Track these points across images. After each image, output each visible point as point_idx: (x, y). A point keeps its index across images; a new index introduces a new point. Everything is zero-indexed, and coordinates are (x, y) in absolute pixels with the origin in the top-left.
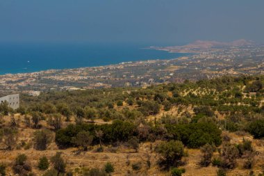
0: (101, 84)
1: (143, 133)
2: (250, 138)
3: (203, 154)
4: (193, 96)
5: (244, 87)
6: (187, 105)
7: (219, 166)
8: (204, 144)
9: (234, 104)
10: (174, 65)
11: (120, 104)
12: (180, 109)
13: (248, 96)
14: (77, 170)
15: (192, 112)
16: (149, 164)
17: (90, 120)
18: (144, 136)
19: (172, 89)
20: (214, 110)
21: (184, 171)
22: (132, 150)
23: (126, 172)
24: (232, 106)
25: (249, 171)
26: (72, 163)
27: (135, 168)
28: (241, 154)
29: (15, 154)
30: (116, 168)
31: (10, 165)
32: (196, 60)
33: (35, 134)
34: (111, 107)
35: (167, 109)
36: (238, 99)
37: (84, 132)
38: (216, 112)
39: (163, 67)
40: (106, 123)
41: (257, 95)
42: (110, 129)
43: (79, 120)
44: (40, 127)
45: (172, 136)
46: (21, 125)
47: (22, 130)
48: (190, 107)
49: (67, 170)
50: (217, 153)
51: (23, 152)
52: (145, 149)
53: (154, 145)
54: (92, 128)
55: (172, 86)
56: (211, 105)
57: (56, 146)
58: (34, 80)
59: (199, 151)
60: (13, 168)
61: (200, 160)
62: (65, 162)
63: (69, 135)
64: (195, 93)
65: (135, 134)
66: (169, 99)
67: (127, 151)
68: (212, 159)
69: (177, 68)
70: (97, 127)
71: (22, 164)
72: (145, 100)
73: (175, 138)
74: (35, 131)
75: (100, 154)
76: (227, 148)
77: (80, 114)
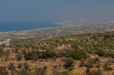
0: (32, 36)
1: (57, 54)
2: (97, 56)
3: (81, 62)
4: (70, 41)
5: (89, 37)
6: (68, 44)
7: (87, 66)
8: (81, 58)
9: (86, 44)
10: (59, 29)
11: (43, 44)
12: (66, 46)
13: (91, 40)
14: (33, 68)
15: (70, 47)
16: (60, 66)
17: (37, 50)
18: (58, 56)
19: (62, 38)
20: (78, 46)
21: (74, 69)
22: (53, 61)
23: (52, 69)
24: (85, 44)
25: (98, 68)
26: (31, 66)
27: (55, 67)
28: (95, 62)
29: (9, 62)
30: (48, 68)
31: (7, 66)
32: (67, 27)
33: (16, 55)
34: (39, 45)
35: (61, 45)
36: (87, 42)
37: (35, 54)
38: (79, 47)
39: (55, 30)
40: (43, 51)
41: (94, 40)
42: (45, 53)
43: (33, 50)
44: (18, 52)
45: (68, 55)
46: (11, 52)
47: (11, 54)
48: (69, 45)
49: (29, 68)
50: (86, 62)
51: (12, 62)
52: (58, 61)
53: (62, 59)
54: (38, 53)
55: (62, 37)
56: (77, 44)
57: (24, 60)
58: (7, 35)
59: (79, 61)
60: (9, 68)
61: (80, 64)
62: (28, 65)
63: (29, 55)
64: (71, 39)
65: (54, 55)
66: (61, 42)
67: (52, 61)
68: (84, 64)
69: (60, 30)
70: (40, 52)
71: (12, 66)
72: (52, 42)
73: (70, 56)
74: (16, 54)
75: (41, 62)
76: (90, 60)
77: (33, 48)
